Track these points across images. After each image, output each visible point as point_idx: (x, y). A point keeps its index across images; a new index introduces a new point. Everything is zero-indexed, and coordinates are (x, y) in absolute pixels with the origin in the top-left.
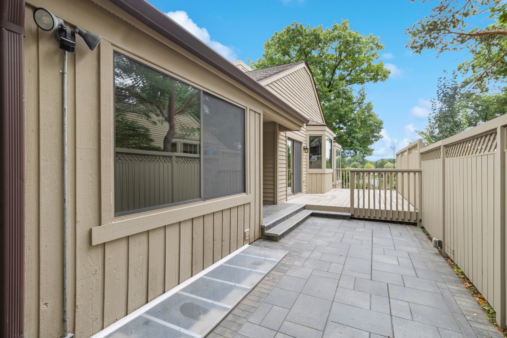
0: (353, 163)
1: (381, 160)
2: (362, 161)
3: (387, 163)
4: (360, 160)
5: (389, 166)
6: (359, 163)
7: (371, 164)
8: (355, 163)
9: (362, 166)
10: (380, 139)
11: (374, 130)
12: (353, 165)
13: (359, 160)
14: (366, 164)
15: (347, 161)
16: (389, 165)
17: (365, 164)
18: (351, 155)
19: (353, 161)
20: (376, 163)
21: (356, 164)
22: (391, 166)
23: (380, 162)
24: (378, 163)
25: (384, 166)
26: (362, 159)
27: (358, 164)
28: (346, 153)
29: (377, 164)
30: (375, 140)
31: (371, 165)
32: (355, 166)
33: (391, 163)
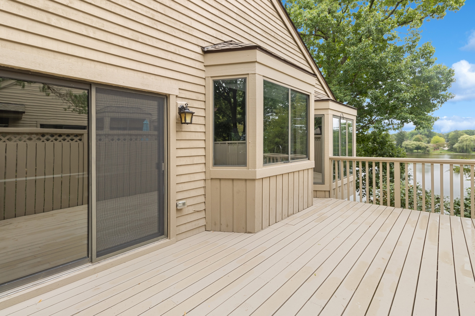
0: (415, 137)
1: (455, 131)
2: (428, 134)
3: (463, 135)
4: (426, 132)
5: (466, 139)
6: (424, 136)
7: (440, 136)
8: (419, 136)
9: (428, 139)
10: (449, 100)
11: (436, 86)
12: (416, 139)
13: (424, 133)
14: (434, 137)
15: (408, 134)
16: (466, 137)
17: (431, 137)
18: (393, 126)
19: (416, 134)
20: (448, 135)
21: (419, 138)
22: (468, 138)
23: (453, 134)
24: (450, 135)
25: (459, 139)
26: (428, 132)
27: (422, 138)
28: (385, 125)
29: (448, 137)
30: (439, 102)
31: (440, 138)
32: (418, 140)
33: (468, 136)
